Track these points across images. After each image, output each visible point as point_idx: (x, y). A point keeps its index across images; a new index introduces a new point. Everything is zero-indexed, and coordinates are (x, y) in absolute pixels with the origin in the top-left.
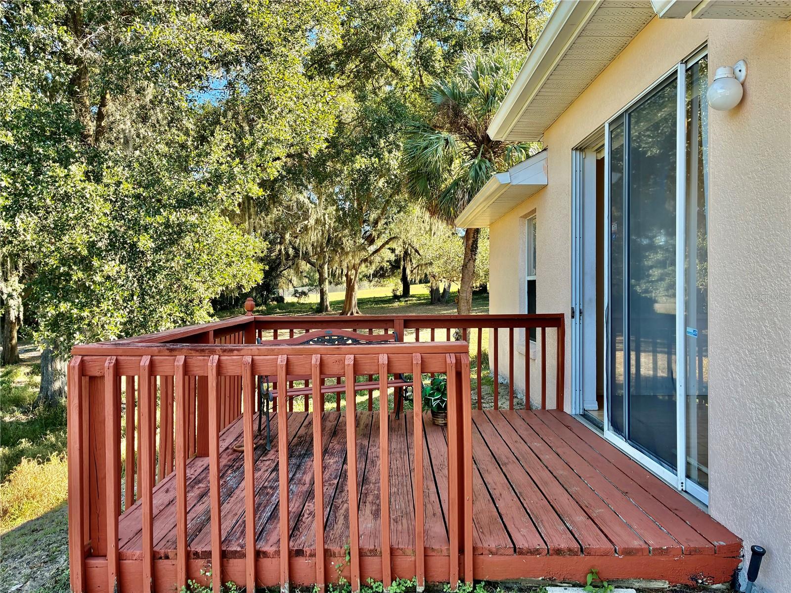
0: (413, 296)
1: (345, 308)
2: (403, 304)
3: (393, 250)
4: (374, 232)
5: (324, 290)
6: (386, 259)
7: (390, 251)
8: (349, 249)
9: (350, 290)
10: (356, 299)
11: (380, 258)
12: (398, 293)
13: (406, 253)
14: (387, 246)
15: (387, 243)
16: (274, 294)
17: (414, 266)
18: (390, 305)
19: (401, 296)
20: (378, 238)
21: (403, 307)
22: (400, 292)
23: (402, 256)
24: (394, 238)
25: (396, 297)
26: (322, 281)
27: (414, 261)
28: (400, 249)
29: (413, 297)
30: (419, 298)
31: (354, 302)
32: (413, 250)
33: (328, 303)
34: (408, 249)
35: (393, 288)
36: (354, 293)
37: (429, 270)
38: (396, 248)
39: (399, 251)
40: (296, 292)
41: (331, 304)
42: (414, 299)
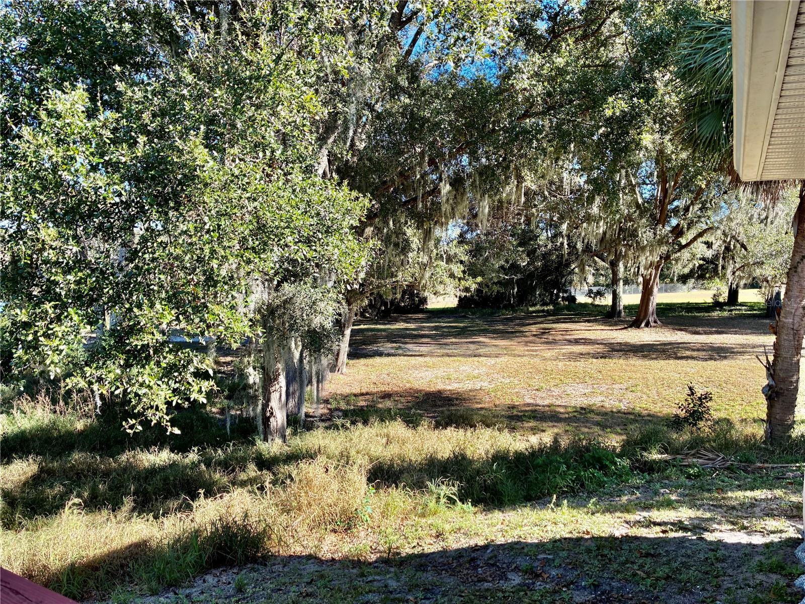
0: (742, 304)
1: (640, 315)
2: (726, 314)
3: (709, 245)
4: (682, 222)
5: (618, 291)
6: (699, 256)
7: (705, 246)
8: (645, 242)
9: (647, 293)
10: (655, 304)
11: (689, 255)
12: (721, 300)
13: (727, 249)
14: (700, 240)
15: (700, 235)
16: (566, 291)
17: (738, 266)
18: (706, 314)
19: (725, 304)
20: (688, 229)
21: (724, 318)
22: (724, 297)
23: (721, 252)
24: (711, 228)
25: (717, 305)
26: (615, 281)
27: (738, 260)
28: (719, 242)
29: (743, 306)
30: (752, 307)
31: (652, 307)
32: (738, 246)
33: (622, 307)
34: (729, 243)
35: (714, 292)
36: (652, 298)
37: (758, 272)
38: (714, 242)
39: (718, 245)
40: (590, 291)
41: (625, 307)
42: (743, 308)
